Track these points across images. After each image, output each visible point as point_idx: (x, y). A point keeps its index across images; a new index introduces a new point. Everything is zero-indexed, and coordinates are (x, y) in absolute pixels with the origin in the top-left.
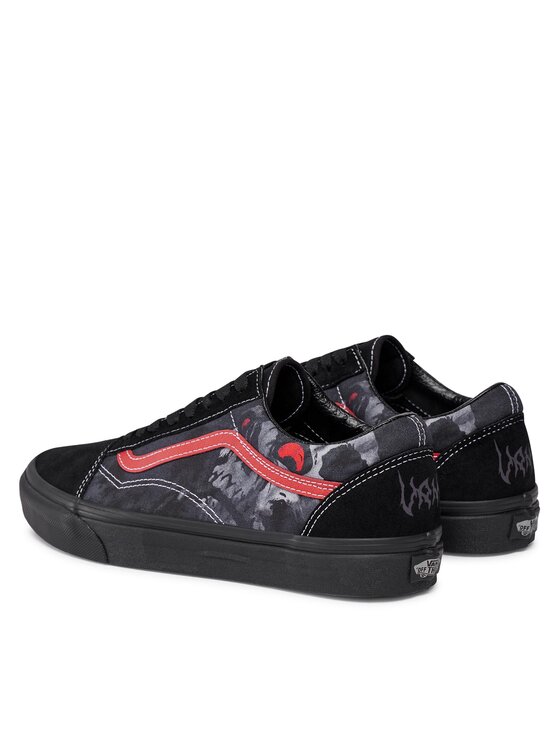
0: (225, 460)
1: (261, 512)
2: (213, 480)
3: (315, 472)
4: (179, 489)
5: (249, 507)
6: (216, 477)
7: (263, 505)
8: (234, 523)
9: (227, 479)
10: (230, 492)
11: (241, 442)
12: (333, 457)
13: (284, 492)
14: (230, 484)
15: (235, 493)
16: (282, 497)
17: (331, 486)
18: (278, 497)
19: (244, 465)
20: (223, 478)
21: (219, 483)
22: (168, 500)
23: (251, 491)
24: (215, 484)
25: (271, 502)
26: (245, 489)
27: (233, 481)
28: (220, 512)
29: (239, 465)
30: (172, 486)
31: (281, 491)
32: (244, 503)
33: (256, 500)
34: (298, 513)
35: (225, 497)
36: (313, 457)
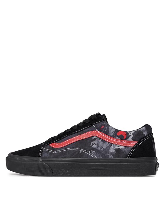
0: (95, 140)
1: (111, 153)
2: (92, 146)
3: (130, 139)
4: (80, 150)
5: (107, 152)
6: (93, 145)
7: (112, 150)
8: (101, 157)
9: (97, 145)
10: (99, 148)
11: (101, 134)
12: (136, 134)
13: (119, 146)
14: (98, 146)
15: (101, 148)
16: (119, 148)
17: (135, 143)
18: (117, 147)
19: (102, 140)
20: (95, 145)
21: (94, 146)
22: (76, 153)
23: (107, 147)
24: (93, 147)
25: (115, 149)
26: (105, 147)
27: (99, 145)
28: (96, 155)
29: (100, 140)
30: (77, 149)
31: (118, 146)
32: (104, 151)
33: (109, 149)
34: (125, 152)
35: (98, 150)
36: (129, 134)
